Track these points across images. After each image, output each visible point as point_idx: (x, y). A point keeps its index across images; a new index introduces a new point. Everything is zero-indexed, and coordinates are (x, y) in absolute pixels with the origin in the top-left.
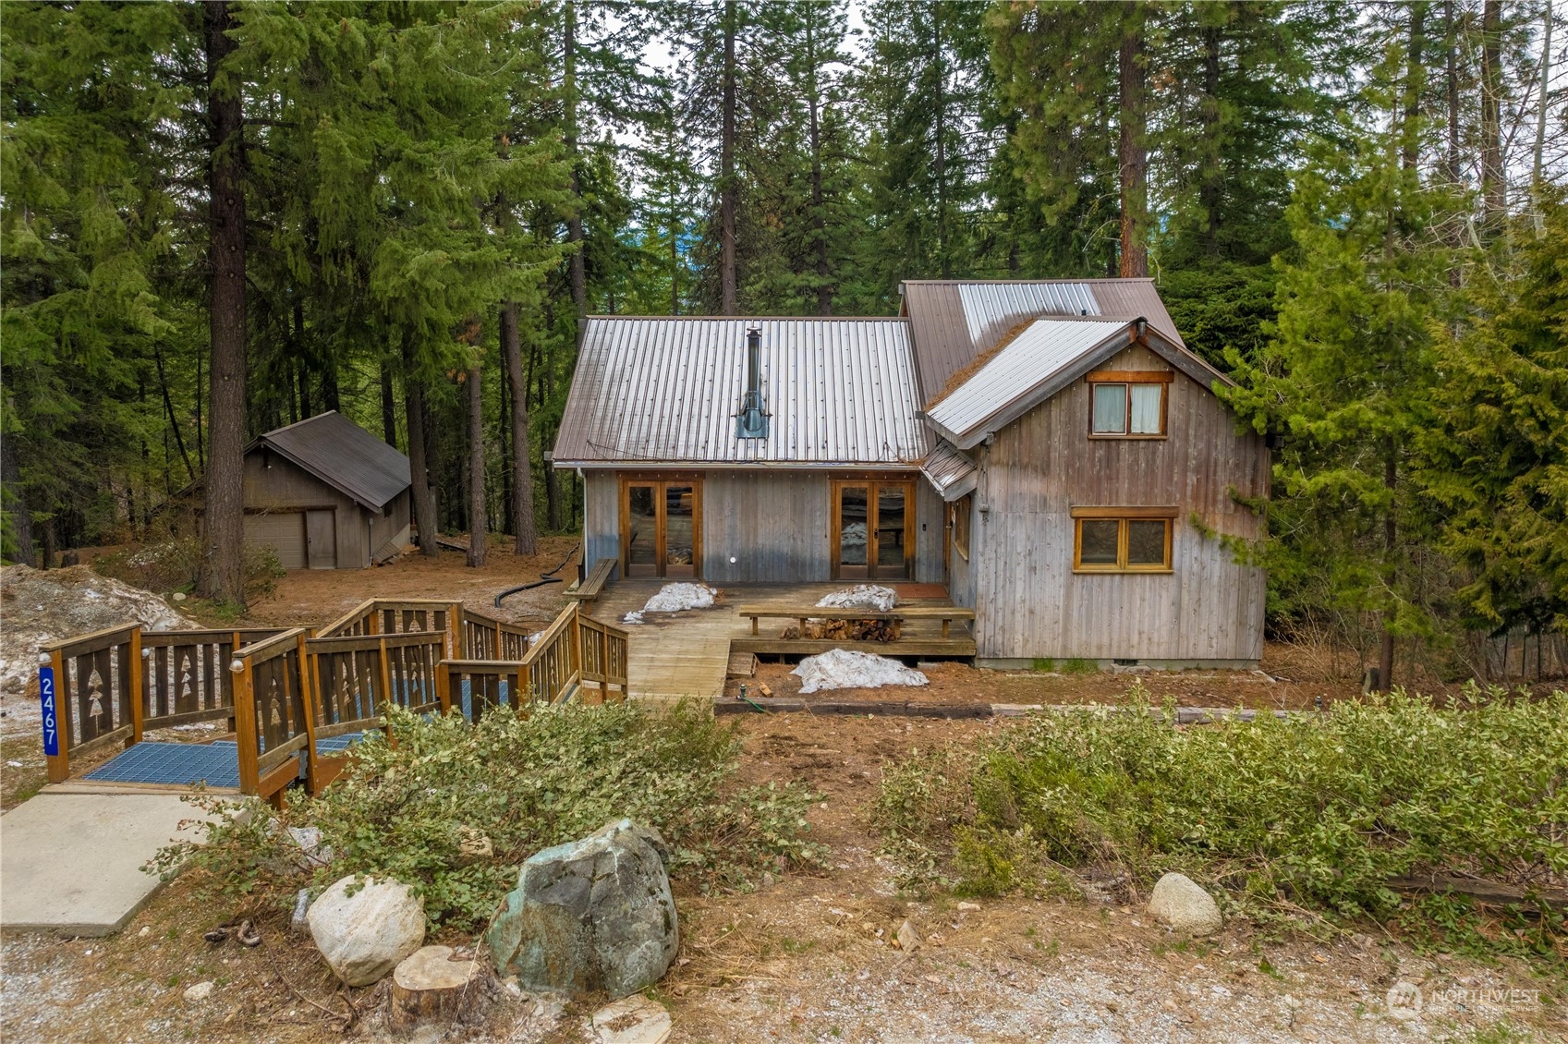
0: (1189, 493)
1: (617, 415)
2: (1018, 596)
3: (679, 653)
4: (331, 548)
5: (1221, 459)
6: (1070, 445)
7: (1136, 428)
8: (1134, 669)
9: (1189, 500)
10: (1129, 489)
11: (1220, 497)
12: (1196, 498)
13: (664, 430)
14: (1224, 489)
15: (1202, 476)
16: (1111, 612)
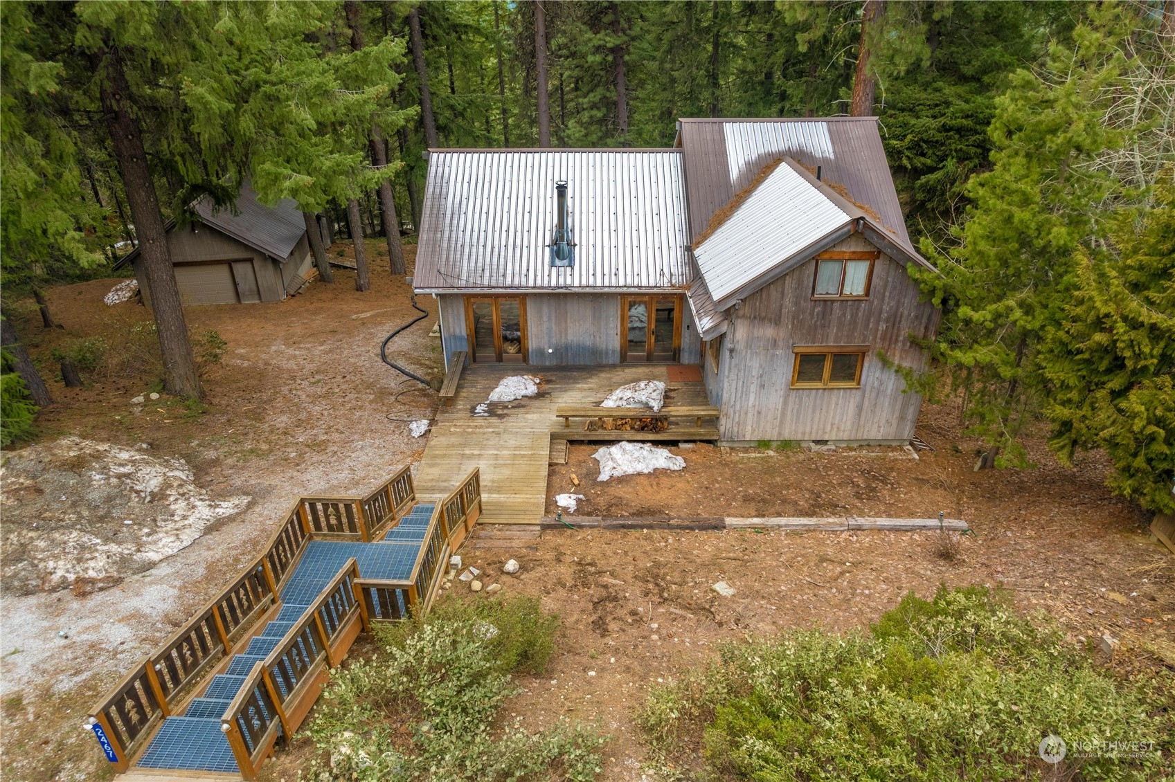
0: (879, 336)
1: (459, 246)
2: (750, 403)
3: (516, 448)
4: (254, 288)
5: (906, 312)
6: (797, 304)
7: (847, 291)
8: (825, 448)
9: (878, 340)
10: (837, 333)
11: (901, 338)
12: (883, 339)
13: (495, 260)
14: (905, 332)
15: (890, 325)
16: (814, 412)
